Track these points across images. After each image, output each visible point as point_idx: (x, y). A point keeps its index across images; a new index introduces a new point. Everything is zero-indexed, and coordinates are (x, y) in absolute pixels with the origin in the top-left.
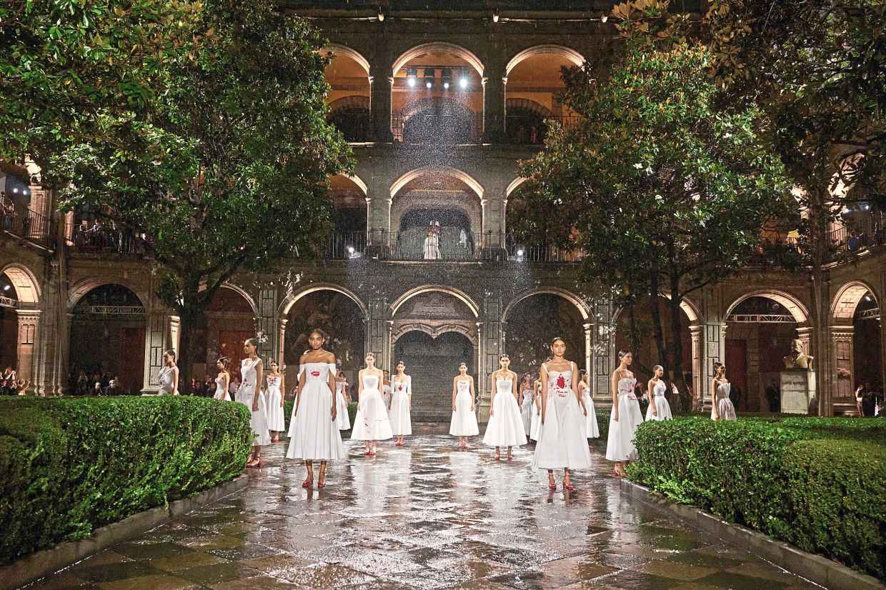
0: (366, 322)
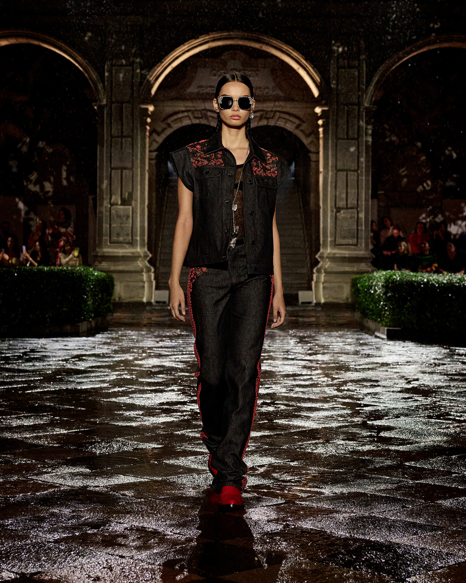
0: (101, 108)
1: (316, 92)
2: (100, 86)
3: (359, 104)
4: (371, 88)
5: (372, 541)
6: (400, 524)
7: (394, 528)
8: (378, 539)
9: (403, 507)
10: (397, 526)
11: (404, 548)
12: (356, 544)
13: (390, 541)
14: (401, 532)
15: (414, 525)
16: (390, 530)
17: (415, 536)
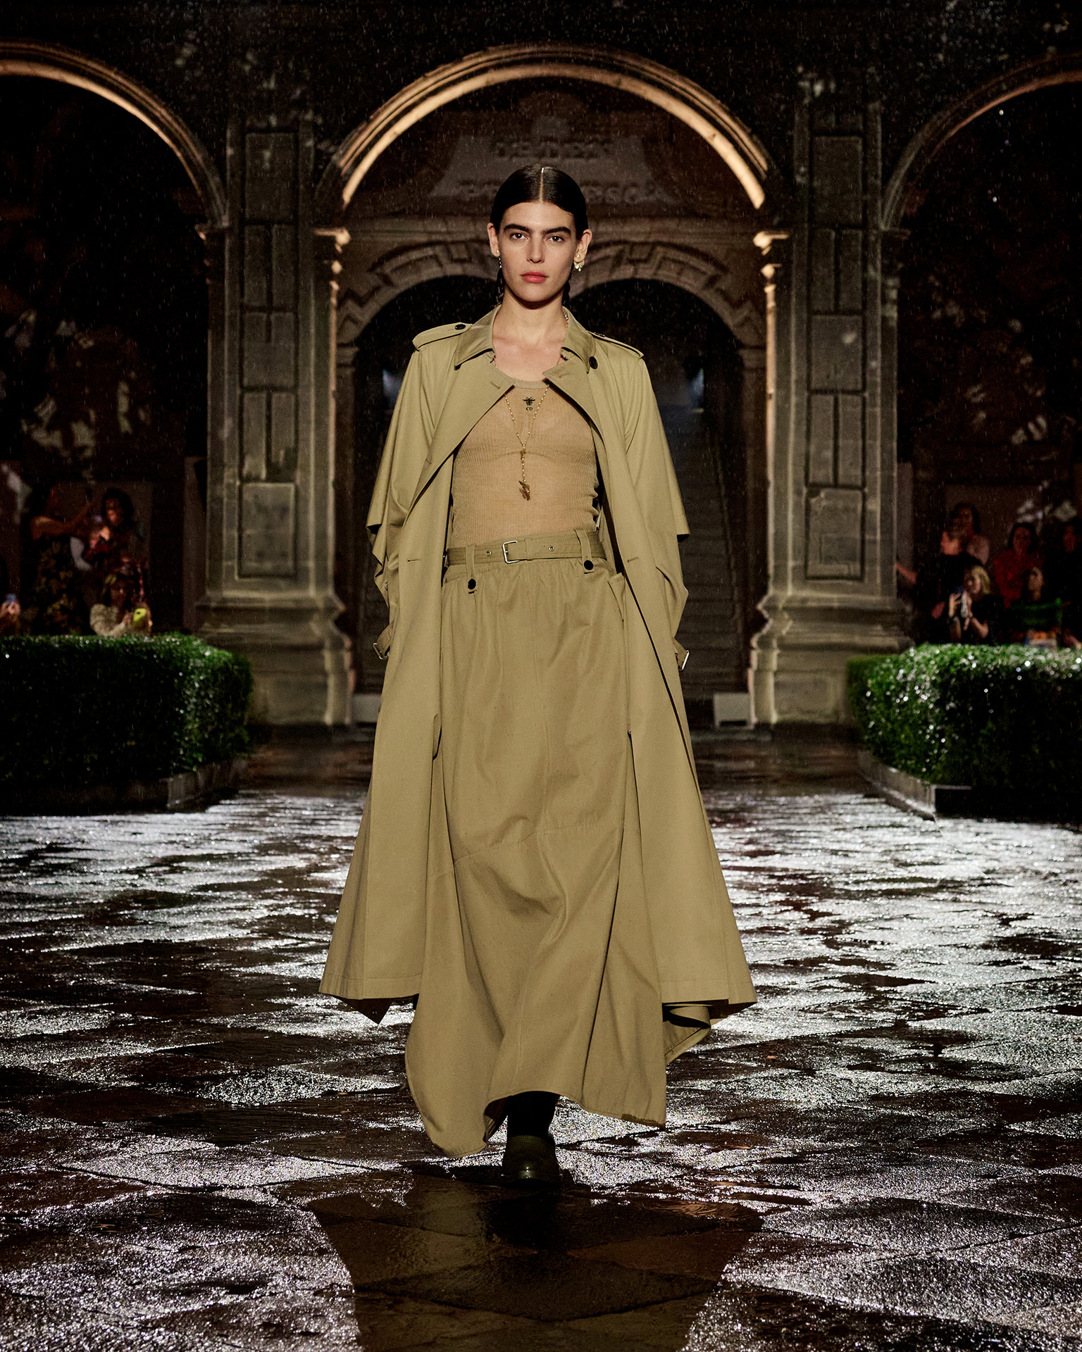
1: (756, 196)
2: (214, 181)
3: (865, 225)
4: (896, 184)
5: (940, 1320)
6: (1008, 1279)
7: (993, 1287)
8: (956, 1317)
9: (1012, 1236)
10: (1001, 1283)
11: (1022, 1338)
12: (901, 1330)
13: (985, 1321)
14: (1012, 1299)
15: (1044, 1279)
16: (984, 1295)
17: (1048, 1309)
